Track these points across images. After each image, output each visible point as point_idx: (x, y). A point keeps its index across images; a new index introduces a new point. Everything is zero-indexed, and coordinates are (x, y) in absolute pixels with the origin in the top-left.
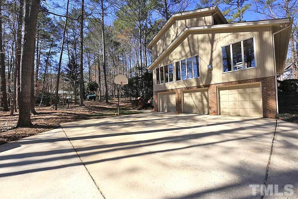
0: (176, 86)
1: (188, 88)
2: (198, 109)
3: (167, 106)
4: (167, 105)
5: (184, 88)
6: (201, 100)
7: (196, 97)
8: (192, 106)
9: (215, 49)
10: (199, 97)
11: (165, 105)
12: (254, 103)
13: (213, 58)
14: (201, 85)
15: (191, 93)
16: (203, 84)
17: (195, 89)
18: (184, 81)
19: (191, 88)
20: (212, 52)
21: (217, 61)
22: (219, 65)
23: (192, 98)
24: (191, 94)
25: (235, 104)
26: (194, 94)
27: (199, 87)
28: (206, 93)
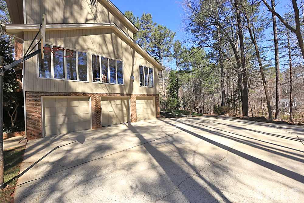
0: (93, 90)
1: (110, 94)
2: (118, 119)
3: (66, 122)
4: (68, 119)
5: (106, 94)
6: (121, 109)
7: (116, 106)
8: (112, 116)
9: (135, 64)
10: (119, 106)
11: (61, 119)
12: (151, 110)
13: (134, 70)
14: (125, 93)
15: (111, 100)
16: (126, 92)
17: (118, 96)
18: (105, 85)
19: (114, 94)
20: (133, 65)
21: (136, 74)
22: (137, 79)
23: (112, 106)
24: (111, 102)
25: (143, 111)
26: (115, 102)
27: (122, 95)
28: (126, 102)
